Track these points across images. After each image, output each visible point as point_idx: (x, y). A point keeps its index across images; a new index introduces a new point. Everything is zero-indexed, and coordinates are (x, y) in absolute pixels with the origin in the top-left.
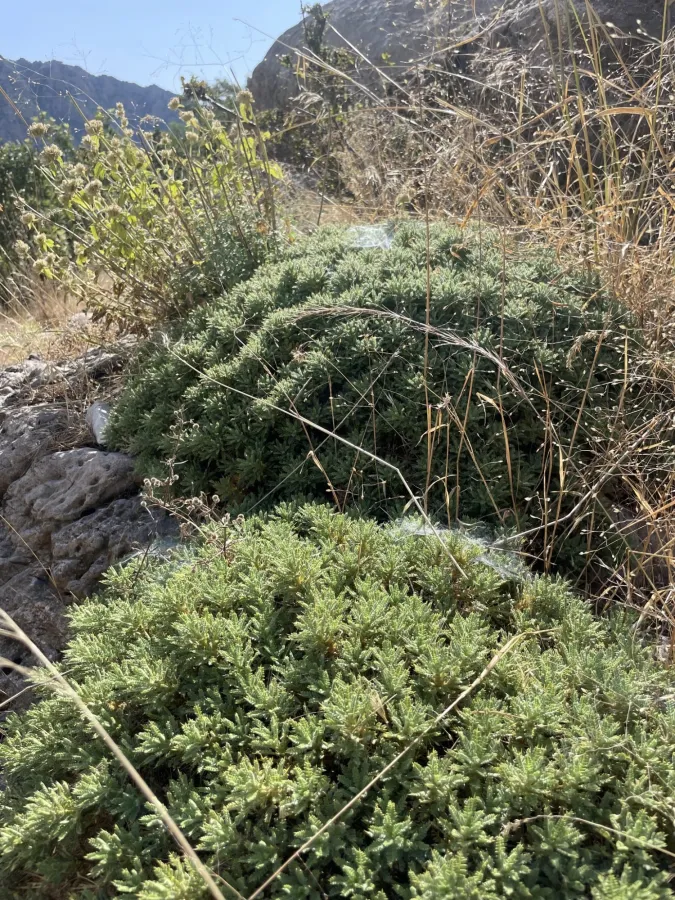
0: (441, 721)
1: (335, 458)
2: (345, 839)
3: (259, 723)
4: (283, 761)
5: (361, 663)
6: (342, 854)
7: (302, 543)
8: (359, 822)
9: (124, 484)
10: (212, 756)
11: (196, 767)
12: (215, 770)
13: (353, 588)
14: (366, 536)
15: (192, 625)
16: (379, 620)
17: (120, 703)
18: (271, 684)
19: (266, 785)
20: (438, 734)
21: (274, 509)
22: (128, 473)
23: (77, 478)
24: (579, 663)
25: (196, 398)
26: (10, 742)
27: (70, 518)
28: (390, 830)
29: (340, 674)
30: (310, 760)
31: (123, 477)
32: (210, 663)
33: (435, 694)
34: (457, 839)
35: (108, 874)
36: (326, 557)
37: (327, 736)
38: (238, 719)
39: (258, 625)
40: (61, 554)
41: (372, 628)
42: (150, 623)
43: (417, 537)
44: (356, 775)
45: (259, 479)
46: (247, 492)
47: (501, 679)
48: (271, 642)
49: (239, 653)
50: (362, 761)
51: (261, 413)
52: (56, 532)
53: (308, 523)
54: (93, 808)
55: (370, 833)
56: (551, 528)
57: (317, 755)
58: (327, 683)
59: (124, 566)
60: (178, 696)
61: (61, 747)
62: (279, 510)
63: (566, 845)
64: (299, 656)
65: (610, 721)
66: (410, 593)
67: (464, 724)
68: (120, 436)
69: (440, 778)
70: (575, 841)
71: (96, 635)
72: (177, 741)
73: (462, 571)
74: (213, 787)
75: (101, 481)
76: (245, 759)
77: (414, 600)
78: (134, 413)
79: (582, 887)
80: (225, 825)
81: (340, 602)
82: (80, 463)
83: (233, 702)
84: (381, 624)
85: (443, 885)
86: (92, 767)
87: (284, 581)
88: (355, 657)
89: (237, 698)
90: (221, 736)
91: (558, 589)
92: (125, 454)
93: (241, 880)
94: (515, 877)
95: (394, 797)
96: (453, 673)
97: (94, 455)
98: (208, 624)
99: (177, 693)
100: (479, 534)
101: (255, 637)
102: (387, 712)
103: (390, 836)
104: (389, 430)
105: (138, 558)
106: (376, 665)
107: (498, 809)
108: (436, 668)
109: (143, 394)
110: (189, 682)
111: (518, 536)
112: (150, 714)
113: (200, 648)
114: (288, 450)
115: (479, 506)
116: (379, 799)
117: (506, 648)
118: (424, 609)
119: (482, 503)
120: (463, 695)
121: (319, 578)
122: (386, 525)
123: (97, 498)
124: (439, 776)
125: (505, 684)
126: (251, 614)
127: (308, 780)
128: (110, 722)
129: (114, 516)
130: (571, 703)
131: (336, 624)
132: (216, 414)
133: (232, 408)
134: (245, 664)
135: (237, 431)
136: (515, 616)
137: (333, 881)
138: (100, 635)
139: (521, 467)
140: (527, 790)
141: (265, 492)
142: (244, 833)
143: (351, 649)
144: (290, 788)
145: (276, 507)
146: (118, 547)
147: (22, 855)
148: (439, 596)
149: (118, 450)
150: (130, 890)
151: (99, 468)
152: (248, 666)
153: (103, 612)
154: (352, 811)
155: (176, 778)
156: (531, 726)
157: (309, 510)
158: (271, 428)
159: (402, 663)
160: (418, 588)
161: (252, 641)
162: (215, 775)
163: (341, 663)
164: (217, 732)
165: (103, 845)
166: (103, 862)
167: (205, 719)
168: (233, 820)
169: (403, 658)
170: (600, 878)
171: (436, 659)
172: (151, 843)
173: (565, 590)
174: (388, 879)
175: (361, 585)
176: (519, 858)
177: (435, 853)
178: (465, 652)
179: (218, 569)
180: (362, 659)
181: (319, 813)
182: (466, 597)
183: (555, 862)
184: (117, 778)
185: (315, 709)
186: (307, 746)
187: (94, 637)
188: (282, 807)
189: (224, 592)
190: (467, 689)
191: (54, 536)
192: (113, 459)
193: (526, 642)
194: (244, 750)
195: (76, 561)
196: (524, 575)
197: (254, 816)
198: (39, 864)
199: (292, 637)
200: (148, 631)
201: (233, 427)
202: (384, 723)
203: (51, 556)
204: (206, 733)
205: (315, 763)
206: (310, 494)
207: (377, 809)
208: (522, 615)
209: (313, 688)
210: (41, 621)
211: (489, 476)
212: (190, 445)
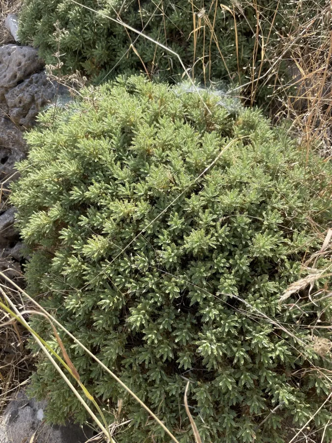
0: (197, 181)
1: (145, 46)
2: (159, 226)
3: (121, 185)
4: (132, 200)
5: (162, 158)
6: (158, 232)
7: (131, 100)
8: (164, 220)
9: (35, 65)
10: (103, 199)
11: (97, 203)
12: (105, 204)
13: (158, 122)
14: (163, 94)
15: (84, 144)
16: (170, 138)
17: (59, 178)
18: (124, 170)
19: (126, 209)
20: (196, 186)
21: (116, 79)
22: (36, 58)
23: (9, 63)
24: (259, 150)
25: (64, 11)
26: (15, 195)
27: (11, 86)
28: (176, 222)
29: (153, 164)
30: (143, 199)
31: (34, 61)
32: (96, 161)
33: (194, 170)
34: (202, 224)
35: (69, 243)
36: (144, 106)
37: (150, 189)
38: (112, 184)
39: (115, 143)
40: (12, 105)
41: (167, 142)
42: (65, 142)
43: (188, 94)
44: (162, 203)
45: (106, 61)
46: (100, 69)
47: (225, 160)
48: (122, 150)
49: (108, 156)
50: (164, 198)
51: (102, 19)
52: (7, 93)
53: (134, 87)
54: (58, 220)
55: (169, 224)
56: (255, 83)
57: (146, 197)
58: (148, 167)
59: (46, 112)
60: (83, 175)
61: (38, 197)
62: (118, 79)
63: (243, 224)
64: (135, 156)
65: (268, 176)
66: (185, 123)
67: (207, 181)
68: (27, 36)
69: (196, 203)
70: (248, 222)
71: (41, 148)
72: (87, 194)
73: (209, 110)
74: (105, 210)
75: (23, 64)
76: (117, 200)
77: (186, 127)
78: (31, 21)
79: (249, 238)
80: (112, 224)
81: (152, 130)
82: (9, 54)
83: (109, 177)
84: (171, 140)
85: (196, 240)
86: (53, 205)
87: (124, 121)
88: (160, 156)
89: (110, 175)
90: (105, 191)
91: (255, 114)
92: (32, 47)
93: (121, 242)
94: (223, 236)
95: (178, 211)
96: (202, 160)
97: (15, 48)
98: (92, 143)
99: (83, 174)
100: (220, 88)
101: (114, 148)
102: (174, 179)
103: (176, 224)
104: (173, 27)
105: (51, 108)
106: (169, 159)
107: (218, 213)
108: (196, 159)
109: (34, 9)
110: (88, 169)
111: (239, 88)
112: (73, 183)
113: (90, 155)
114: (120, 43)
115: (221, 71)
116: (172, 212)
117: (227, 147)
118: (191, 131)
119: (223, 69)
120: (206, 169)
121: (141, 118)
122: (173, 86)
123: (23, 73)
124: (195, 202)
125: (226, 163)
126: (111, 137)
127: (143, 207)
128: (57, 187)
129: (34, 84)
130: (253, 169)
131: (150, 141)
132: (77, 22)
133: (85, 17)
134: (111, 161)
135: (90, 32)
136: (234, 129)
137: (155, 240)
138: (42, 148)
139: (244, 46)
140: (230, 205)
141: (110, 68)
142: (120, 226)
143: (158, 152)
144: (136, 210)
145: (116, 78)
146: (40, 100)
147: (33, 238)
148: (199, 124)
149: (27, 45)
150: (79, 248)
151: (20, 57)
152: (113, 162)
153: (41, 137)
154: (161, 217)
155: (89, 207)
156: (235, 180)
157: (133, 79)
158: (108, 29)
159: (181, 157)
160: (189, 120)
161: (113, 150)
162: (105, 206)
163: (153, 159)
164: (103, 190)
165: (65, 233)
166: (66, 239)
167: (97, 185)
168: (115, 222)
169: (181, 155)
170: (256, 234)
171: (195, 155)
172: (84, 231)
173: (259, 114)
174: (176, 238)
175: (161, 121)
176: (225, 230)
177: (193, 230)
178: (209, 150)
179: (93, 115)
180: (163, 157)
181: (148, 218)
182: (211, 123)
183: (239, 230)
184: (65, 208)
185: (144, 179)
186: (141, 194)
187: (40, 149)
188: (134, 217)
189: (96, 127)
190: (209, 167)
191: (6, 96)
192: (26, 50)
193: (238, 142)
194: (116, 196)
195: (21, 109)
196: (240, 108)
197: (123, 220)
198: (40, 241)
199: (131, 148)
200: (64, 146)
201: (87, 30)
202: (173, 183)
203: (8, 107)
204: (99, 190)
205: (145, 200)
206: (134, 69)
207: (171, 216)
208: (237, 128)
209: (142, 170)
210: (12, 139)
211: (227, 53)
212: (66, 41)
